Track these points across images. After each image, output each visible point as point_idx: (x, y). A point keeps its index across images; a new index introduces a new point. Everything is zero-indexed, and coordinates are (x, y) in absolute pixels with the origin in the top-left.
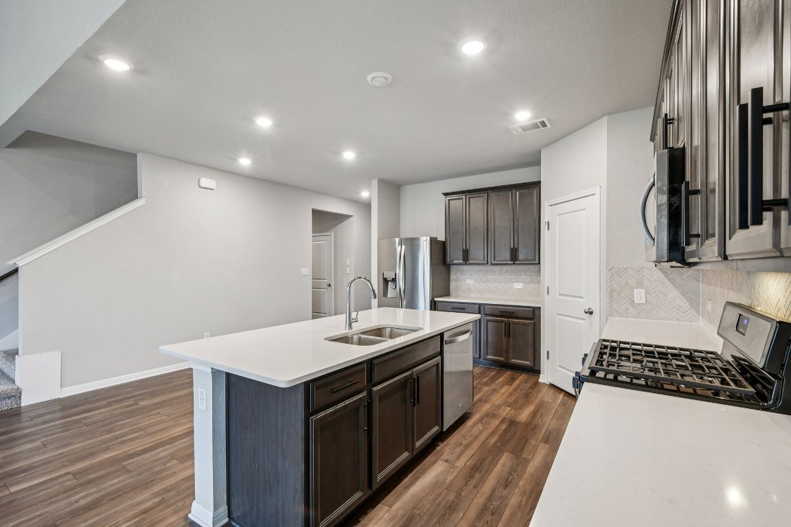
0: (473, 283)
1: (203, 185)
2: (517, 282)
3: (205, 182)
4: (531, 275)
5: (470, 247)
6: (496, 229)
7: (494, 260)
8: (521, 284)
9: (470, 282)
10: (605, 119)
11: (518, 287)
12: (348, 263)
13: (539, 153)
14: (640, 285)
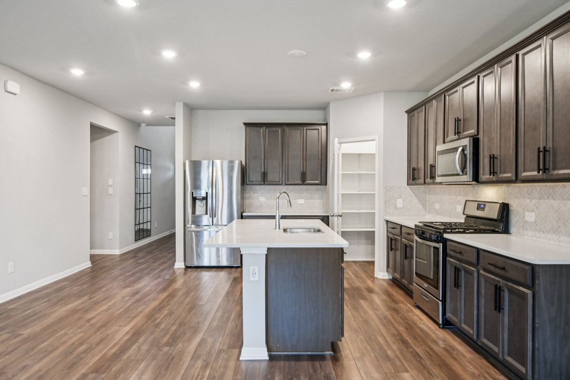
0: (264, 200)
1: (10, 89)
2: (301, 198)
3: (13, 86)
4: (311, 193)
5: (267, 170)
6: (289, 156)
7: (288, 181)
8: (303, 200)
9: (262, 199)
10: (382, 94)
11: (302, 203)
12: (110, 182)
13: (328, 104)
14: (400, 197)
